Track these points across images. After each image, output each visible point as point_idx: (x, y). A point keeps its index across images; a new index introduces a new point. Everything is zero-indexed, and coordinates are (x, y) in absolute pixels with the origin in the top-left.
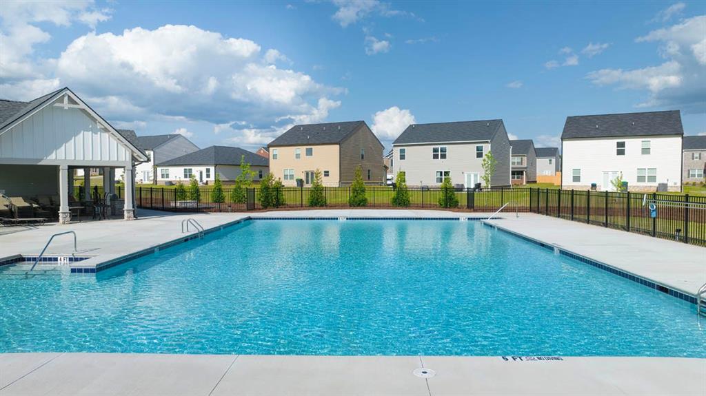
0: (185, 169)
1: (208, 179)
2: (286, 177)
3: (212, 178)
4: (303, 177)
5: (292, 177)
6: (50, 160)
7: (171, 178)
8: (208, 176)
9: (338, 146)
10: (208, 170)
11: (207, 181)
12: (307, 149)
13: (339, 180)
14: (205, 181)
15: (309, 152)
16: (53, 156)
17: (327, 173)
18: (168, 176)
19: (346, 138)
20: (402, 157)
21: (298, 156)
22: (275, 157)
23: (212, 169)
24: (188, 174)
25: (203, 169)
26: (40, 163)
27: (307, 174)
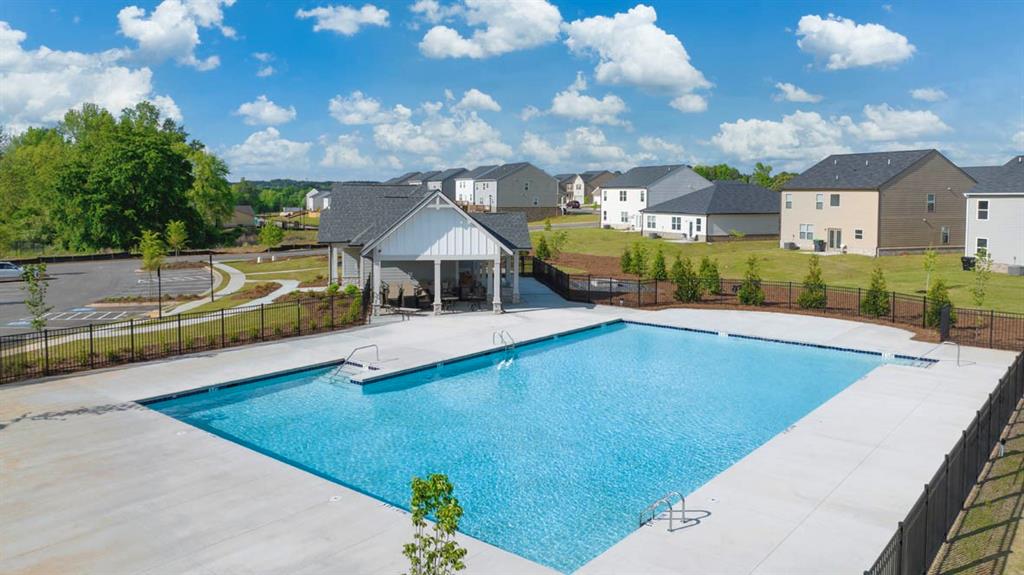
0: (674, 218)
1: (698, 233)
2: (802, 235)
3: (703, 232)
4: (825, 238)
5: (810, 235)
6: (425, 256)
7: (658, 229)
8: (699, 229)
9: (877, 194)
10: (699, 221)
11: (697, 236)
12: (832, 196)
13: (876, 245)
14: (694, 236)
15: (835, 201)
16: (428, 253)
17: (859, 234)
18: (654, 226)
19: (891, 181)
20: (983, 215)
21: (819, 206)
22: (789, 205)
23: (704, 219)
24: (677, 226)
25: (693, 219)
26: (419, 259)
27: (832, 233)
